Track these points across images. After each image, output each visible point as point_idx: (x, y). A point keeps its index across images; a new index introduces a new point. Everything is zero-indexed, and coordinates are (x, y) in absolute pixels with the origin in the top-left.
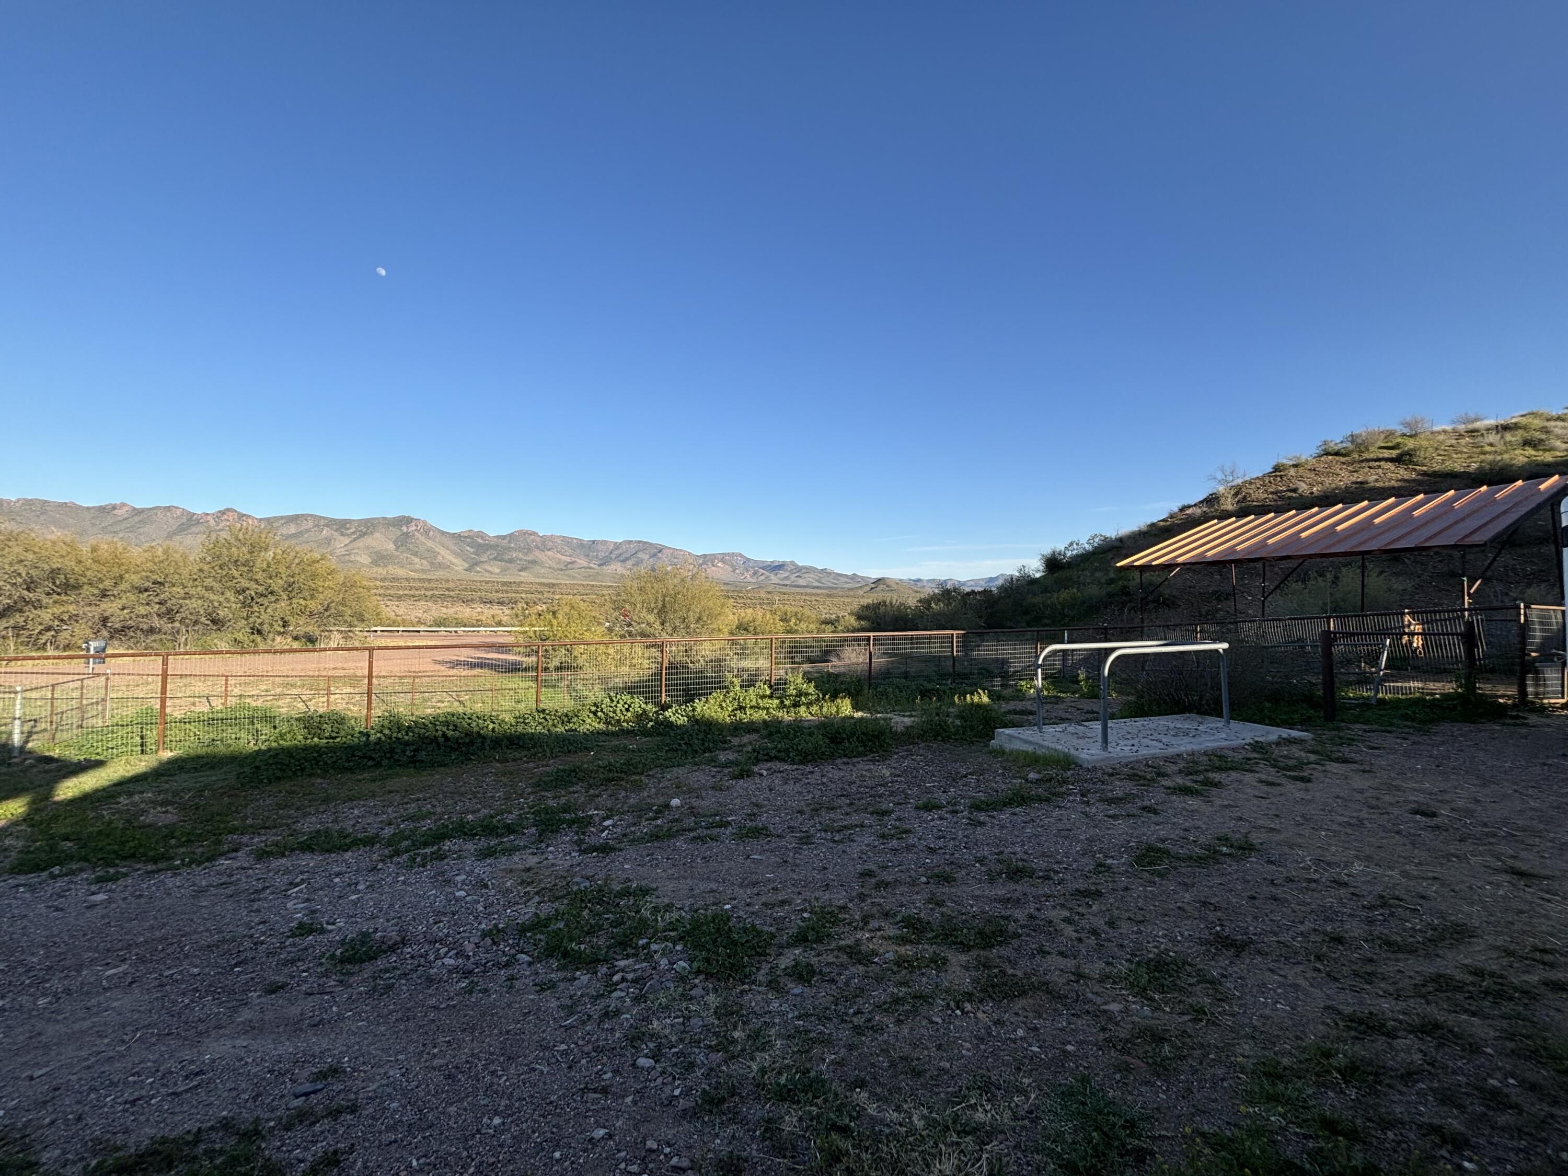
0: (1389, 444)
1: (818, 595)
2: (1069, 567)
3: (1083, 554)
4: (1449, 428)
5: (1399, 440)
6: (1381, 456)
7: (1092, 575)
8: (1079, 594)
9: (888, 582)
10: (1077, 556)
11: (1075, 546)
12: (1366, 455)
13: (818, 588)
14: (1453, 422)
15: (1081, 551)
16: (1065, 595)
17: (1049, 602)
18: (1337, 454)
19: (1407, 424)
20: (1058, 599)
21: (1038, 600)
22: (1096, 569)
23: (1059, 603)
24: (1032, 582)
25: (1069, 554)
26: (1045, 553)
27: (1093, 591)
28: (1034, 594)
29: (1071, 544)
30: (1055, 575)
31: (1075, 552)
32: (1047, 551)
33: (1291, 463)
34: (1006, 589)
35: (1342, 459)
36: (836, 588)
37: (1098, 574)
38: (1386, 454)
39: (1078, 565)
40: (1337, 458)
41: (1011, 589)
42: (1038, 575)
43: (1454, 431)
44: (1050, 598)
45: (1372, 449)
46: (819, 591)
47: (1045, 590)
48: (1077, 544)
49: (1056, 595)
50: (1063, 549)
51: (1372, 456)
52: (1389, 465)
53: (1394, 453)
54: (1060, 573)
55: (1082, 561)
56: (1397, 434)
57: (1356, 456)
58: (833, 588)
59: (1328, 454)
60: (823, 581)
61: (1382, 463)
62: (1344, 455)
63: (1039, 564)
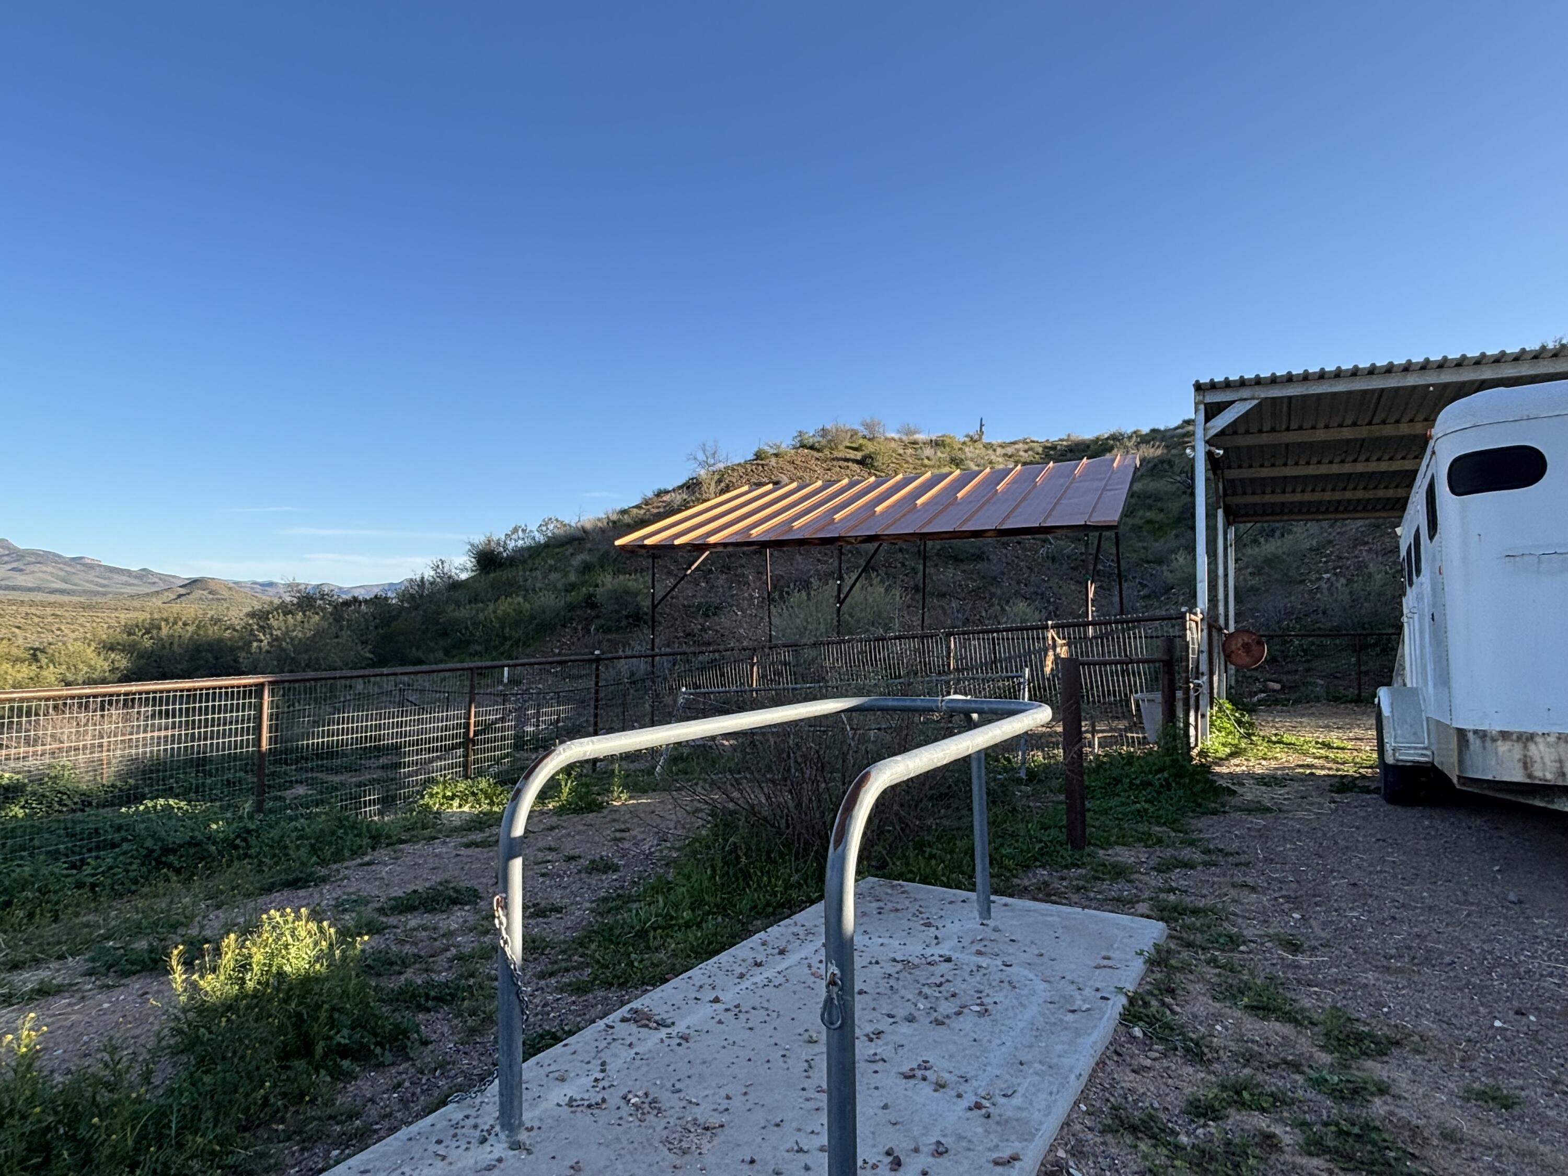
0: (854, 445)
1: (61, 605)
2: (511, 565)
3: (529, 548)
4: (896, 436)
5: (861, 441)
6: (848, 456)
7: (545, 577)
8: (527, 605)
9: (212, 586)
10: (522, 549)
11: (520, 532)
12: (836, 454)
13: (62, 592)
14: (898, 431)
15: (529, 542)
16: (505, 606)
17: (481, 616)
18: (812, 448)
19: (867, 426)
20: (495, 612)
21: (464, 613)
22: (552, 569)
23: (497, 618)
24: (455, 586)
25: (511, 545)
26: (476, 542)
27: (549, 600)
28: (458, 604)
29: (515, 530)
30: (492, 575)
31: (520, 543)
32: (479, 539)
33: (772, 451)
34: (412, 596)
35: (816, 454)
36: (104, 594)
37: (553, 576)
38: (852, 454)
39: (525, 562)
40: (812, 452)
41: (421, 596)
42: (464, 576)
43: (901, 440)
44: (483, 611)
45: (841, 447)
46: (66, 598)
47: (475, 599)
48: (524, 531)
49: (491, 607)
50: (503, 538)
51: (840, 455)
52: (855, 467)
53: (859, 455)
54: (498, 573)
55: (530, 556)
56: (860, 434)
57: (827, 452)
58: (96, 593)
59: (803, 446)
60: (75, 579)
61: (850, 464)
62: (818, 450)
63: (466, 558)
